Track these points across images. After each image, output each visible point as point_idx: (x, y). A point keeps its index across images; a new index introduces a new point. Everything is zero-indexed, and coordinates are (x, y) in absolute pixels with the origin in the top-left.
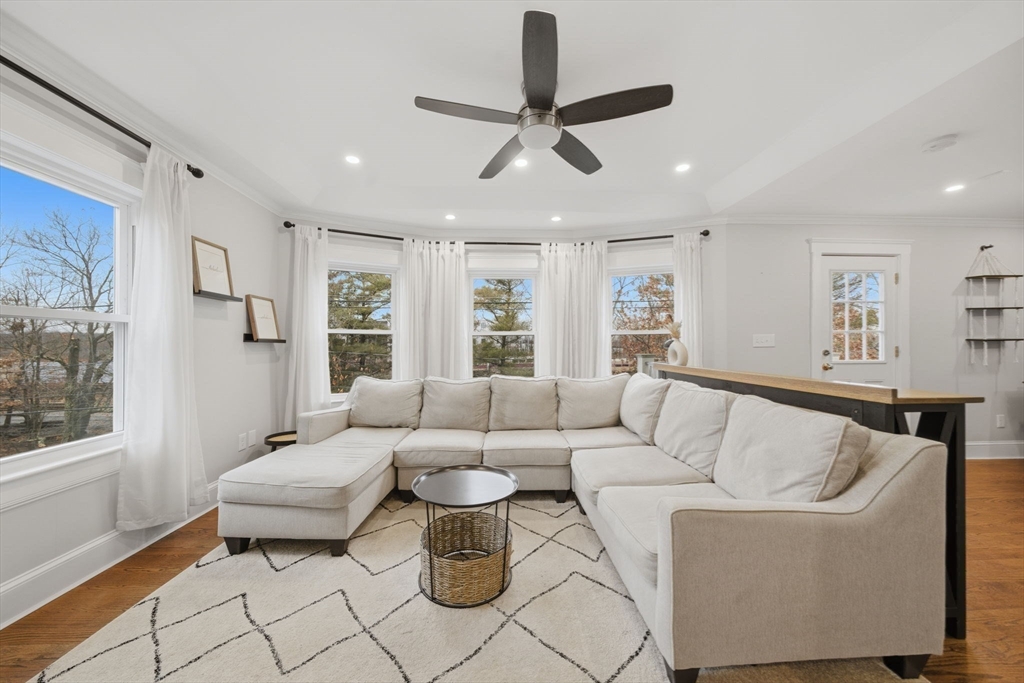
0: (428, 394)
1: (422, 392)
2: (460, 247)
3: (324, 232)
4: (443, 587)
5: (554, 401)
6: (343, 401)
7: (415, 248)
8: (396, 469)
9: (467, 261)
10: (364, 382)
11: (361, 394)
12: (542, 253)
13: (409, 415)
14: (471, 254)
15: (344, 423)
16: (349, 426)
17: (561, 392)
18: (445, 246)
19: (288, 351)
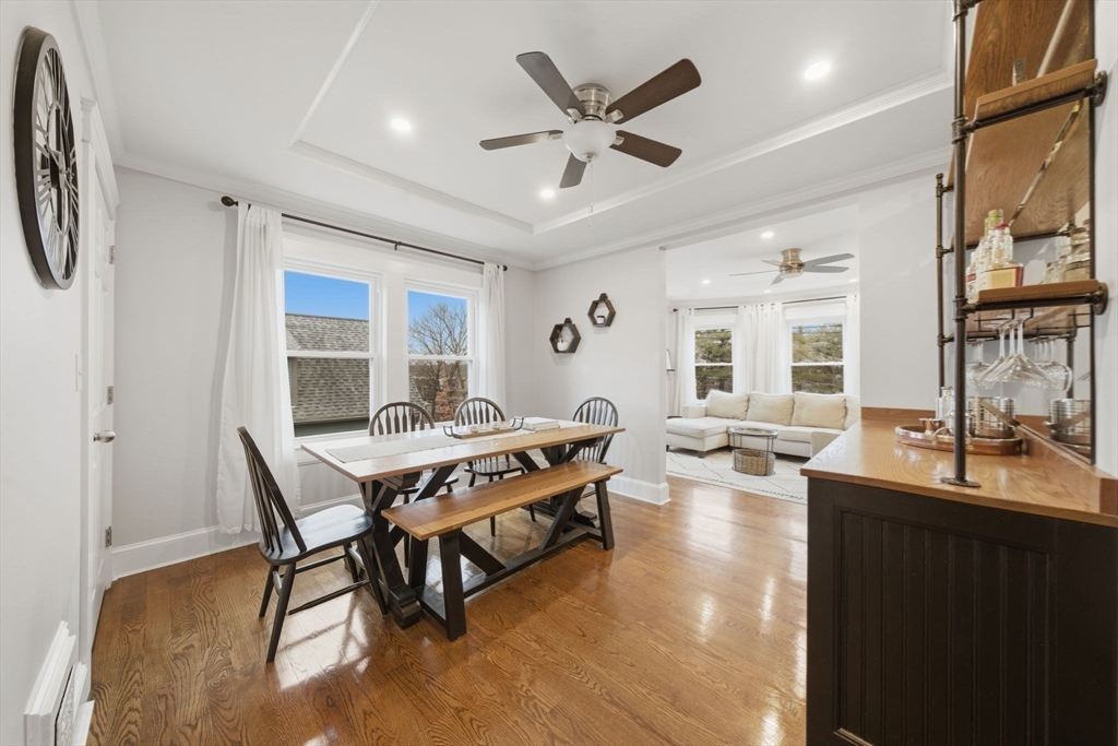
0: (752, 402)
1: (748, 400)
2: (779, 306)
3: (693, 311)
4: (739, 465)
5: (844, 411)
6: (703, 403)
7: (747, 312)
8: (729, 435)
9: (784, 315)
10: (714, 393)
11: (712, 399)
12: (848, 303)
13: (740, 411)
14: (788, 310)
15: (704, 413)
16: (706, 416)
17: (848, 405)
18: (767, 307)
19: (675, 375)
